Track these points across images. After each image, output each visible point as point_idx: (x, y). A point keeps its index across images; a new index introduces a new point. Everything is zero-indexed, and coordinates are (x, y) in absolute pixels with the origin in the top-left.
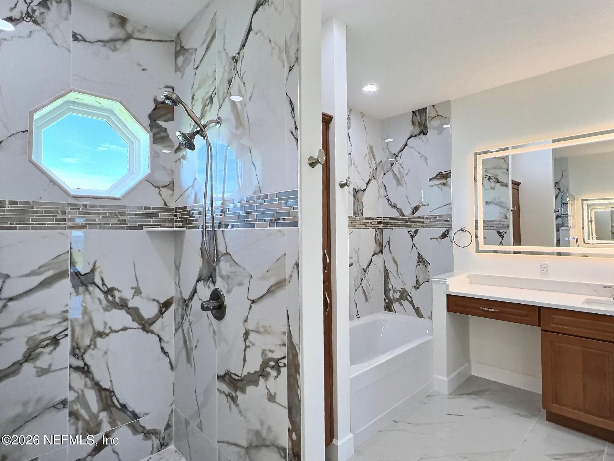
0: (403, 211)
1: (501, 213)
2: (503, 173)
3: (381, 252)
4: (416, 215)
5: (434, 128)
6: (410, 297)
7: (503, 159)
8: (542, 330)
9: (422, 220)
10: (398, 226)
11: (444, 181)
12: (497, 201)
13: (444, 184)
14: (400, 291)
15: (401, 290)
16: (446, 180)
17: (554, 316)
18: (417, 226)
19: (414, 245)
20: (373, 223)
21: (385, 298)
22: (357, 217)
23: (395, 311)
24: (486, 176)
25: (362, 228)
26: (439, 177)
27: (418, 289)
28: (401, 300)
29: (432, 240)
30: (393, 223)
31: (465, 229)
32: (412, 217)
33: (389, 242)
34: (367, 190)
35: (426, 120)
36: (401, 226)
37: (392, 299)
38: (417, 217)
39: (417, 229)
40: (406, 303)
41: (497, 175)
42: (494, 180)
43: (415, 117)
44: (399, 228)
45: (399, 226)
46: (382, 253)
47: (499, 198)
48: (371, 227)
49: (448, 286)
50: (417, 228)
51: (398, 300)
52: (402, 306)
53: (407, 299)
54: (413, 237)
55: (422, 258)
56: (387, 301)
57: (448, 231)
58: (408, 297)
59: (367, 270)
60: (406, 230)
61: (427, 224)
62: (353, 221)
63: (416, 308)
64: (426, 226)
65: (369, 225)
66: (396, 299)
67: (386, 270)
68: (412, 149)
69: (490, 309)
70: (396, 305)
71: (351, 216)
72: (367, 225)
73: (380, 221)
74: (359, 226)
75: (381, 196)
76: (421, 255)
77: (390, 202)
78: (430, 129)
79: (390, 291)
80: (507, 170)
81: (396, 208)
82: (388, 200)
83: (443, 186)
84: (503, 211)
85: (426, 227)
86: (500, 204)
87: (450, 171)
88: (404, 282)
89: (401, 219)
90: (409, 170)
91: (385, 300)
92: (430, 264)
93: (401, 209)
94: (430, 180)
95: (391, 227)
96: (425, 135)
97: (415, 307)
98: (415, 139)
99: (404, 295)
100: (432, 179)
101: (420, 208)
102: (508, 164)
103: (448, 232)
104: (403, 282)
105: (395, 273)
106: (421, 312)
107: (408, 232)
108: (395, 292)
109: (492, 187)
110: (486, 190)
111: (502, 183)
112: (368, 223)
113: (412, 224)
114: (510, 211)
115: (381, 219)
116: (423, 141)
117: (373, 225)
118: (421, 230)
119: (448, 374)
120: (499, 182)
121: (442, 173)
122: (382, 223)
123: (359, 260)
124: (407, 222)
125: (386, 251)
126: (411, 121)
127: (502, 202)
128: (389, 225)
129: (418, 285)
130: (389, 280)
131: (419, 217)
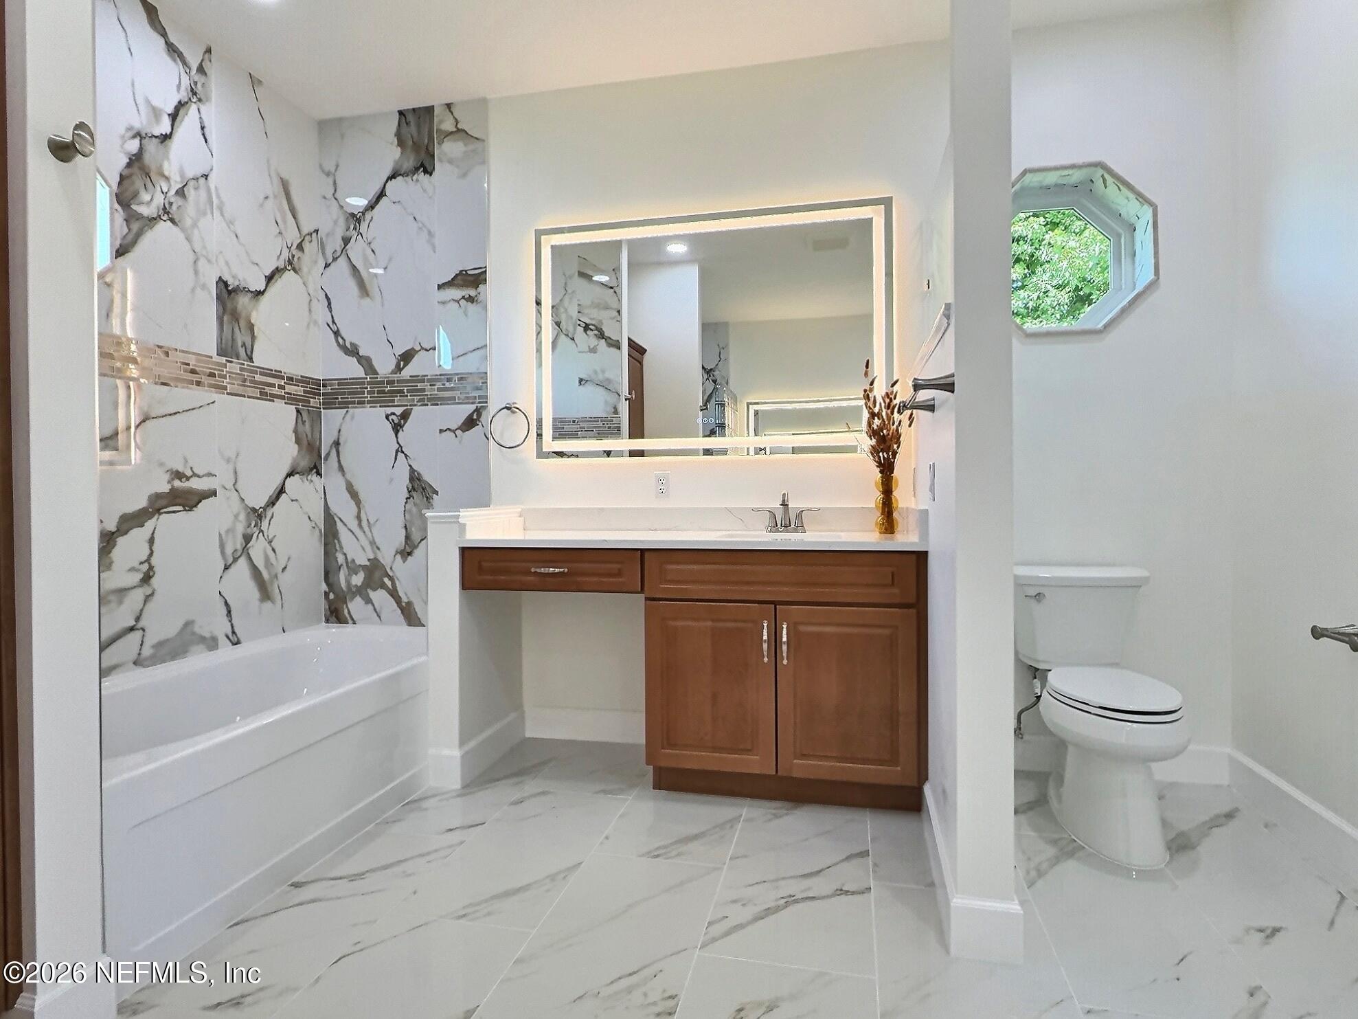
0: (375, 363)
1: (606, 402)
2: (612, 318)
3: (316, 469)
4: (407, 372)
5: (450, 162)
6: (391, 579)
7: (612, 288)
8: (647, 599)
9: (420, 386)
10: (359, 403)
11: (473, 293)
12: (601, 377)
13: (471, 299)
14: (364, 567)
15: (368, 563)
16: (476, 289)
17: (670, 567)
18: (409, 401)
19: (400, 449)
20: (289, 388)
21: (327, 590)
22: (231, 362)
23: (352, 619)
24: (579, 322)
25: (249, 397)
26: (459, 281)
27: (410, 557)
28: (368, 590)
29: (443, 434)
30: (350, 393)
31: (516, 405)
32: (396, 377)
33: (337, 444)
34: (266, 295)
35: (431, 138)
36: (369, 402)
37: (344, 589)
38: (409, 378)
39: (409, 407)
40: (379, 596)
41: (601, 322)
42: (596, 332)
43: (405, 129)
44: (363, 407)
45: (363, 403)
46: (319, 474)
47: (603, 372)
48: (282, 398)
49: (463, 527)
50: (407, 406)
51: (361, 591)
52: (370, 606)
53: (383, 586)
54: (397, 428)
55: (419, 480)
56: (332, 596)
57: (478, 411)
58: (386, 580)
59: (269, 514)
60: (381, 412)
61: (431, 395)
62: (216, 372)
63: (404, 604)
64: (429, 400)
65: (276, 391)
66: (354, 590)
67: (329, 518)
68: (397, 206)
69: (551, 569)
70: (356, 606)
71: (211, 357)
72: (268, 389)
73: (310, 388)
74: (240, 390)
75: (316, 323)
76: (416, 473)
77: (340, 340)
78: (440, 160)
79: (340, 570)
80: (619, 312)
81: (357, 356)
82: (337, 333)
83: (469, 303)
84: (612, 399)
85: (429, 403)
86: (606, 385)
87: (484, 269)
88: (375, 543)
89: (369, 383)
90: (390, 260)
91: (326, 594)
92: (437, 493)
93: (369, 357)
94: (439, 287)
95: (345, 405)
96: (427, 176)
97: (401, 602)
98: (405, 180)
99: (376, 574)
100: (444, 284)
101: (416, 356)
102: (620, 301)
103: (479, 415)
104: (373, 543)
105: (353, 524)
106: (416, 613)
107: (387, 417)
108: (353, 568)
109: (591, 347)
110: (580, 354)
111: (609, 341)
112: (273, 385)
113: (397, 397)
114: (624, 400)
115: (316, 382)
116: (425, 191)
117: (290, 394)
118: (417, 411)
119: (462, 743)
120: (603, 338)
121: (466, 271)
122: (319, 395)
123: (238, 483)
124: (383, 392)
125: (330, 467)
126: (395, 135)
127: (609, 380)
128: (337, 398)
129: (410, 547)
130: (336, 541)
131: (416, 379)
